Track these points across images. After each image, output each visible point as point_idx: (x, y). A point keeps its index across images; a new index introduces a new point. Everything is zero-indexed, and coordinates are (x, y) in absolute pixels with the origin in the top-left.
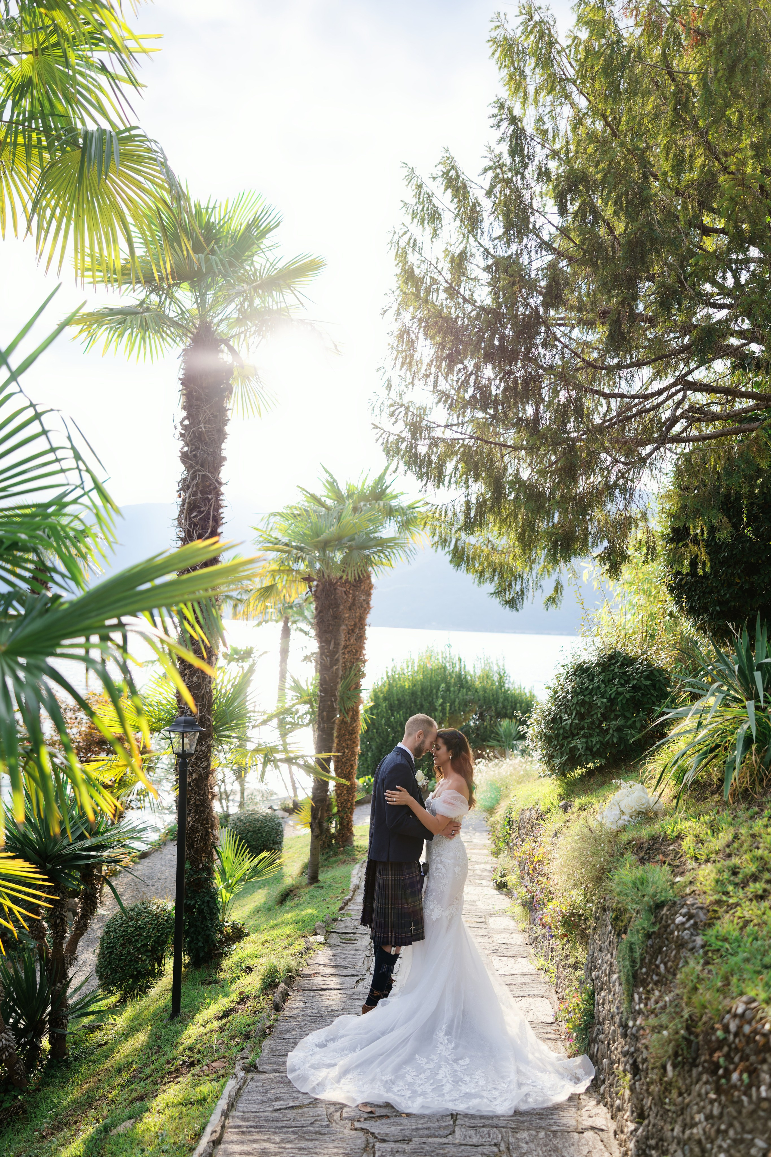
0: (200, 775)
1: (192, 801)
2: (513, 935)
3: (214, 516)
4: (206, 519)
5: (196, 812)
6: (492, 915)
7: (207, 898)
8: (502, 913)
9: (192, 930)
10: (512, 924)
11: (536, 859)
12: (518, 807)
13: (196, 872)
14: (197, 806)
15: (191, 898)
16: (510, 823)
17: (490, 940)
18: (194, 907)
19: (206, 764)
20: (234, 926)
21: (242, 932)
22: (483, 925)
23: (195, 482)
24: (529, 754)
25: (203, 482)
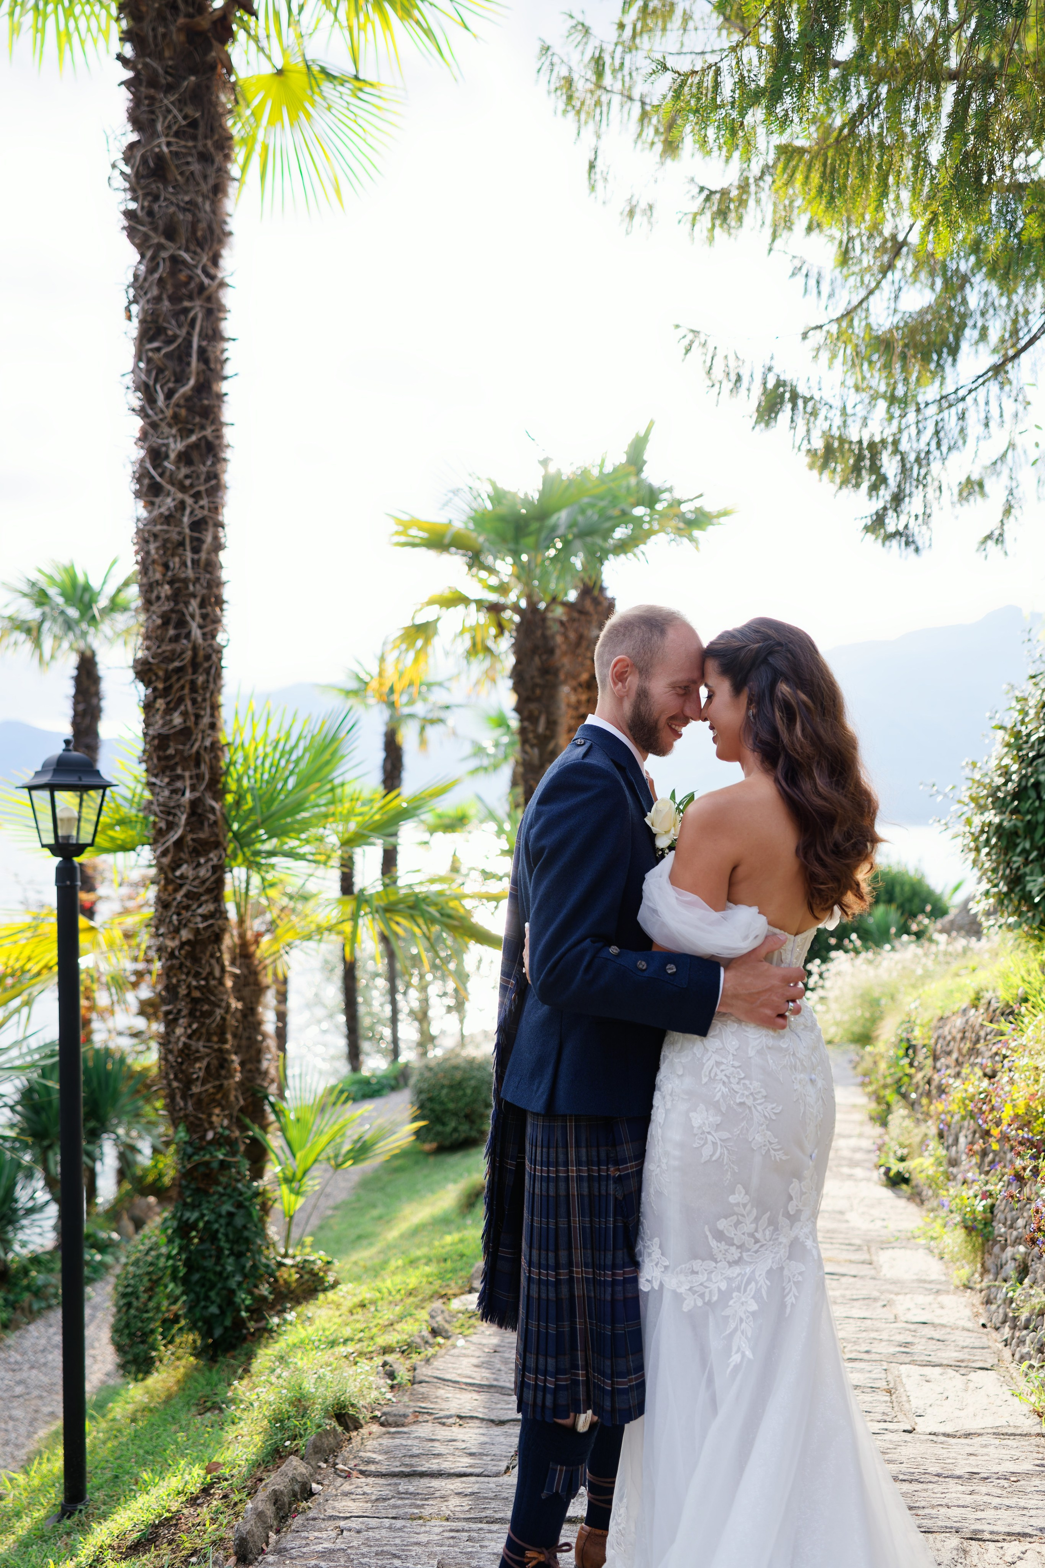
0: (197, 931)
1: (183, 991)
2: (944, 1299)
3: (202, 352)
4: (182, 356)
5: (191, 1014)
6: (885, 1245)
7: (227, 1207)
8: (907, 1240)
9: (196, 1277)
10: (934, 1269)
11: (1007, 1113)
12: (926, 1016)
13: (198, 1149)
14: (195, 1001)
15: (194, 1207)
16: (910, 1048)
17: (888, 1314)
18: (194, 1227)
19: (211, 907)
20: (303, 1267)
21: (321, 1280)
22: (865, 1270)
23: (156, 276)
24: (931, 940)
25: (173, 273)
